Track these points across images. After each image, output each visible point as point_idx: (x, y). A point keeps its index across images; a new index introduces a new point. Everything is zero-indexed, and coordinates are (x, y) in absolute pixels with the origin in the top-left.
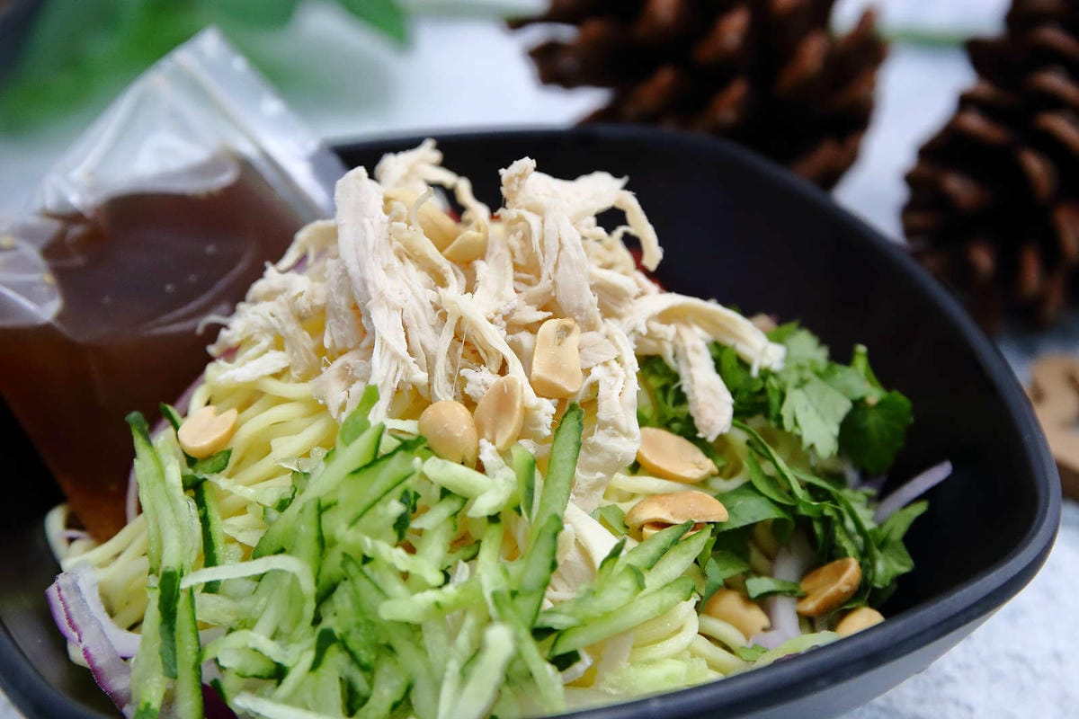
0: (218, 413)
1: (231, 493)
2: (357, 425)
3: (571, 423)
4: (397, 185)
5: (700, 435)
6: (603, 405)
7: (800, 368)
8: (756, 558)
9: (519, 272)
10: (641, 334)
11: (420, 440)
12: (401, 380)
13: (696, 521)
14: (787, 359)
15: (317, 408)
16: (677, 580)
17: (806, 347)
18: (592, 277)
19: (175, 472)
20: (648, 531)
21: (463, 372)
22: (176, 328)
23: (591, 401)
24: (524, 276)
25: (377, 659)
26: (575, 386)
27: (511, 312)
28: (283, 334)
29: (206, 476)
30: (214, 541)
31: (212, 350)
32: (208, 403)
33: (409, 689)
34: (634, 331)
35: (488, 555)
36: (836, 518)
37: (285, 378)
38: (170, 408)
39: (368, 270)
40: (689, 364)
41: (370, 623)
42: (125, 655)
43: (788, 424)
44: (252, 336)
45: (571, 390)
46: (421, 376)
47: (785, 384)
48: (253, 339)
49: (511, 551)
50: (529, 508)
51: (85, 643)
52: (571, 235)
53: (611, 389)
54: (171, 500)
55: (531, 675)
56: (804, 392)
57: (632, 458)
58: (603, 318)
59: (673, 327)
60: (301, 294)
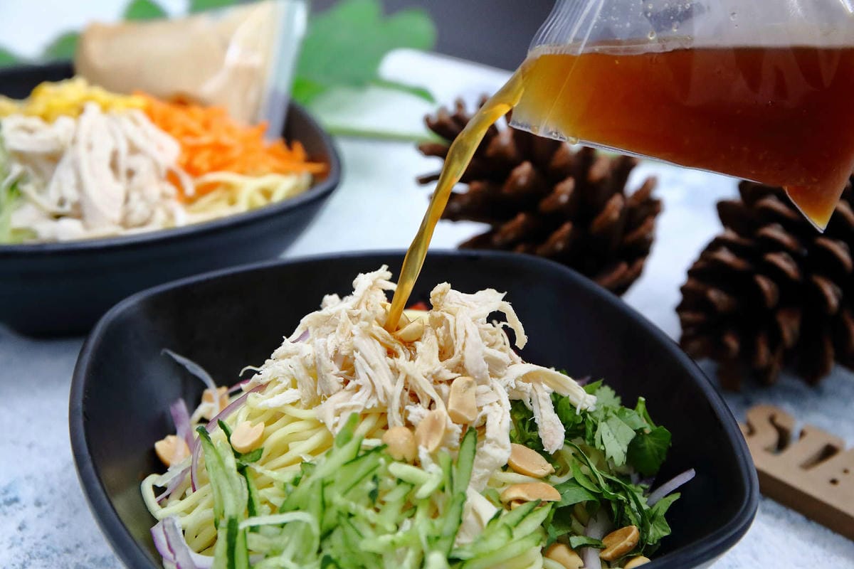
0: (254, 425)
1: (264, 475)
3: (470, 439)
5: (545, 450)
6: (489, 429)
7: (606, 409)
8: (575, 523)
10: (511, 388)
11: (385, 446)
13: (543, 500)
14: (597, 404)
15: (318, 425)
16: (532, 533)
17: (607, 394)
18: (484, 353)
19: (231, 461)
20: (514, 505)
21: (407, 407)
23: (483, 427)
26: (474, 419)
27: (437, 373)
28: (297, 379)
29: (247, 464)
30: (255, 504)
32: (248, 419)
34: (507, 386)
35: (420, 514)
36: (625, 501)
37: (298, 406)
40: (539, 406)
41: (353, 552)
43: (597, 444)
44: (277, 378)
45: (471, 419)
47: (597, 420)
48: (277, 381)
49: (435, 514)
51: (178, 560)
52: (472, 328)
53: (494, 420)
54: (228, 477)
56: (608, 425)
57: (505, 462)
58: (491, 377)
59: (531, 384)
60: (309, 355)
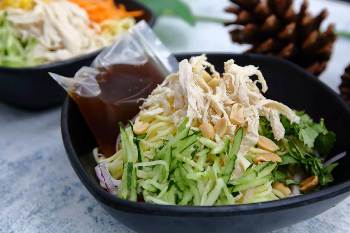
0: (143, 123)
1: (147, 145)
2: (182, 128)
3: (240, 132)
4: (195, 65)
5: (275, 139)
6: (249, 127)
7: (304, 123)
8: (288, 174)
9: (228, 90)
10: (260, 110)
11: (200, 132)
12: (195, 117)
13: (273, 161)
14: (301, 120)
15: (171, 123)
16: (267, 175)
17: (306, 118)
18: (248, 93)
19: (132, 138)
20: (259, 163)
21: (212, 116)
22: (131, 101)
23: (246, 127)
24: (229, 91)
25: (185, 189)
26: (242, 122)
27: (225, 101)
28: (162, 103)
29: (140, 139)
30: (141, 157)
31: (140, 107)
32: (140, 121)
33: (193, 198)
34: (258, 109)
35: (216, 164)
36: (312, 165)
37: (162, 115)
38: (130, 121)
39: (187, 86)
40: (273, 119)
41: (184, 179)
42: (116, 185)
43: (300, 138)
44: (154, 103)
45: (241, 123)
46: (200, 116)
47: (300, 128)
48: (154, 104)
49: (222, 164)
50: (228, 152)
51: (106, 181)
52: (243, 81)
53: (251, 123)
54: (130, 145)
55: (226, 197)
56: (305, 130)
57: (256, 143)
58: (250, 104)
59: (269, 108)
60: (168, 92)
